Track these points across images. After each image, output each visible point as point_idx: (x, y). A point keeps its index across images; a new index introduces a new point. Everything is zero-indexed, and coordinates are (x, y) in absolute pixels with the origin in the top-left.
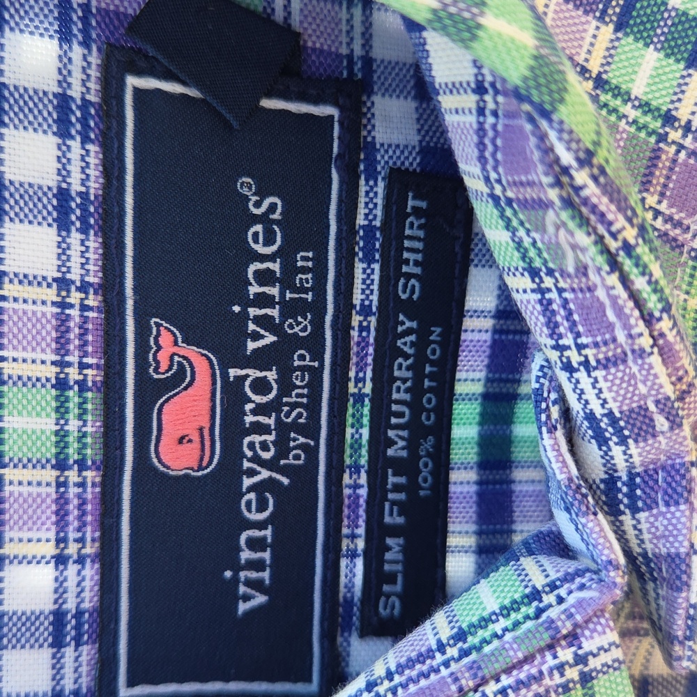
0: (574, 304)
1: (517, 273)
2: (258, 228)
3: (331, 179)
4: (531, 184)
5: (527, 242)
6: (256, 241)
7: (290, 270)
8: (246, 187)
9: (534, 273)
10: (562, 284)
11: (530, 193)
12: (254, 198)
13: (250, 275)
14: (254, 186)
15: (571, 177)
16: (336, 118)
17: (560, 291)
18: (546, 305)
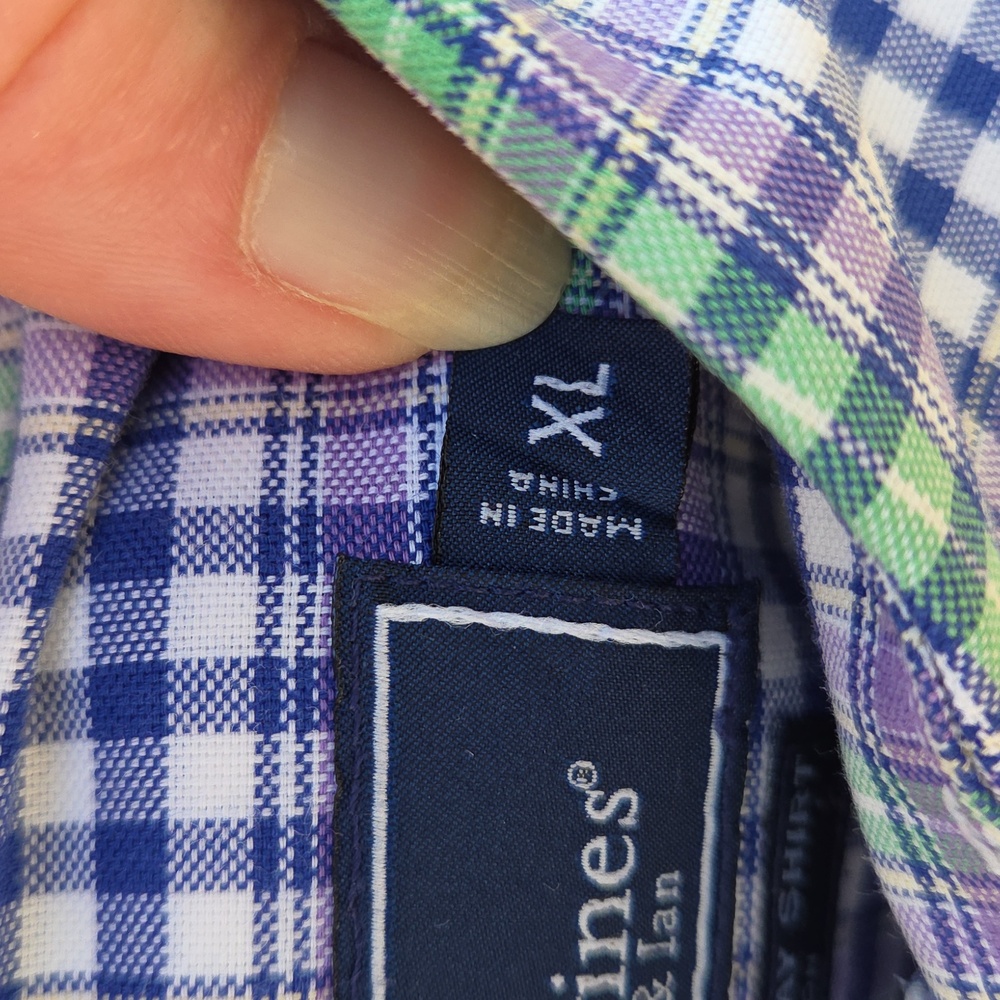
0: (981, 924)
1: (894, 865)
2: (600, 844)
3: (709, 748)
4: (914, 745)
5: (910, 823)
6: (595, 864)
7: (646, 905)
8: (582, 774)
9: (920, 870)
10: (962, 893)
11: (912, 758)
12: (595, 795)
13: (583, 923)
14: (595, 772)
15: (979, 743)
16: (723, 649)
17: (960, 902)
18: (940, 920)
